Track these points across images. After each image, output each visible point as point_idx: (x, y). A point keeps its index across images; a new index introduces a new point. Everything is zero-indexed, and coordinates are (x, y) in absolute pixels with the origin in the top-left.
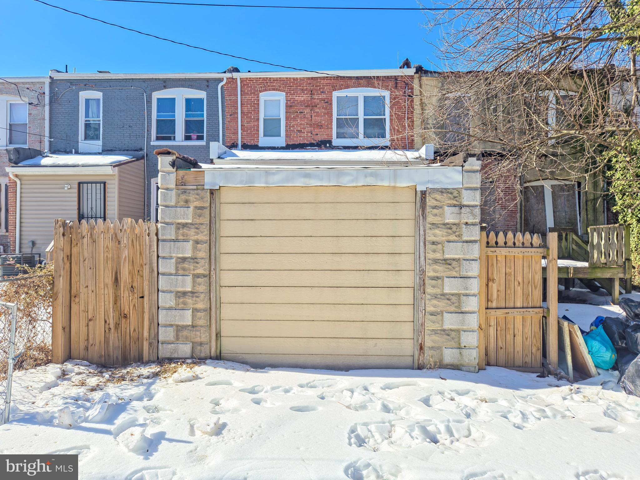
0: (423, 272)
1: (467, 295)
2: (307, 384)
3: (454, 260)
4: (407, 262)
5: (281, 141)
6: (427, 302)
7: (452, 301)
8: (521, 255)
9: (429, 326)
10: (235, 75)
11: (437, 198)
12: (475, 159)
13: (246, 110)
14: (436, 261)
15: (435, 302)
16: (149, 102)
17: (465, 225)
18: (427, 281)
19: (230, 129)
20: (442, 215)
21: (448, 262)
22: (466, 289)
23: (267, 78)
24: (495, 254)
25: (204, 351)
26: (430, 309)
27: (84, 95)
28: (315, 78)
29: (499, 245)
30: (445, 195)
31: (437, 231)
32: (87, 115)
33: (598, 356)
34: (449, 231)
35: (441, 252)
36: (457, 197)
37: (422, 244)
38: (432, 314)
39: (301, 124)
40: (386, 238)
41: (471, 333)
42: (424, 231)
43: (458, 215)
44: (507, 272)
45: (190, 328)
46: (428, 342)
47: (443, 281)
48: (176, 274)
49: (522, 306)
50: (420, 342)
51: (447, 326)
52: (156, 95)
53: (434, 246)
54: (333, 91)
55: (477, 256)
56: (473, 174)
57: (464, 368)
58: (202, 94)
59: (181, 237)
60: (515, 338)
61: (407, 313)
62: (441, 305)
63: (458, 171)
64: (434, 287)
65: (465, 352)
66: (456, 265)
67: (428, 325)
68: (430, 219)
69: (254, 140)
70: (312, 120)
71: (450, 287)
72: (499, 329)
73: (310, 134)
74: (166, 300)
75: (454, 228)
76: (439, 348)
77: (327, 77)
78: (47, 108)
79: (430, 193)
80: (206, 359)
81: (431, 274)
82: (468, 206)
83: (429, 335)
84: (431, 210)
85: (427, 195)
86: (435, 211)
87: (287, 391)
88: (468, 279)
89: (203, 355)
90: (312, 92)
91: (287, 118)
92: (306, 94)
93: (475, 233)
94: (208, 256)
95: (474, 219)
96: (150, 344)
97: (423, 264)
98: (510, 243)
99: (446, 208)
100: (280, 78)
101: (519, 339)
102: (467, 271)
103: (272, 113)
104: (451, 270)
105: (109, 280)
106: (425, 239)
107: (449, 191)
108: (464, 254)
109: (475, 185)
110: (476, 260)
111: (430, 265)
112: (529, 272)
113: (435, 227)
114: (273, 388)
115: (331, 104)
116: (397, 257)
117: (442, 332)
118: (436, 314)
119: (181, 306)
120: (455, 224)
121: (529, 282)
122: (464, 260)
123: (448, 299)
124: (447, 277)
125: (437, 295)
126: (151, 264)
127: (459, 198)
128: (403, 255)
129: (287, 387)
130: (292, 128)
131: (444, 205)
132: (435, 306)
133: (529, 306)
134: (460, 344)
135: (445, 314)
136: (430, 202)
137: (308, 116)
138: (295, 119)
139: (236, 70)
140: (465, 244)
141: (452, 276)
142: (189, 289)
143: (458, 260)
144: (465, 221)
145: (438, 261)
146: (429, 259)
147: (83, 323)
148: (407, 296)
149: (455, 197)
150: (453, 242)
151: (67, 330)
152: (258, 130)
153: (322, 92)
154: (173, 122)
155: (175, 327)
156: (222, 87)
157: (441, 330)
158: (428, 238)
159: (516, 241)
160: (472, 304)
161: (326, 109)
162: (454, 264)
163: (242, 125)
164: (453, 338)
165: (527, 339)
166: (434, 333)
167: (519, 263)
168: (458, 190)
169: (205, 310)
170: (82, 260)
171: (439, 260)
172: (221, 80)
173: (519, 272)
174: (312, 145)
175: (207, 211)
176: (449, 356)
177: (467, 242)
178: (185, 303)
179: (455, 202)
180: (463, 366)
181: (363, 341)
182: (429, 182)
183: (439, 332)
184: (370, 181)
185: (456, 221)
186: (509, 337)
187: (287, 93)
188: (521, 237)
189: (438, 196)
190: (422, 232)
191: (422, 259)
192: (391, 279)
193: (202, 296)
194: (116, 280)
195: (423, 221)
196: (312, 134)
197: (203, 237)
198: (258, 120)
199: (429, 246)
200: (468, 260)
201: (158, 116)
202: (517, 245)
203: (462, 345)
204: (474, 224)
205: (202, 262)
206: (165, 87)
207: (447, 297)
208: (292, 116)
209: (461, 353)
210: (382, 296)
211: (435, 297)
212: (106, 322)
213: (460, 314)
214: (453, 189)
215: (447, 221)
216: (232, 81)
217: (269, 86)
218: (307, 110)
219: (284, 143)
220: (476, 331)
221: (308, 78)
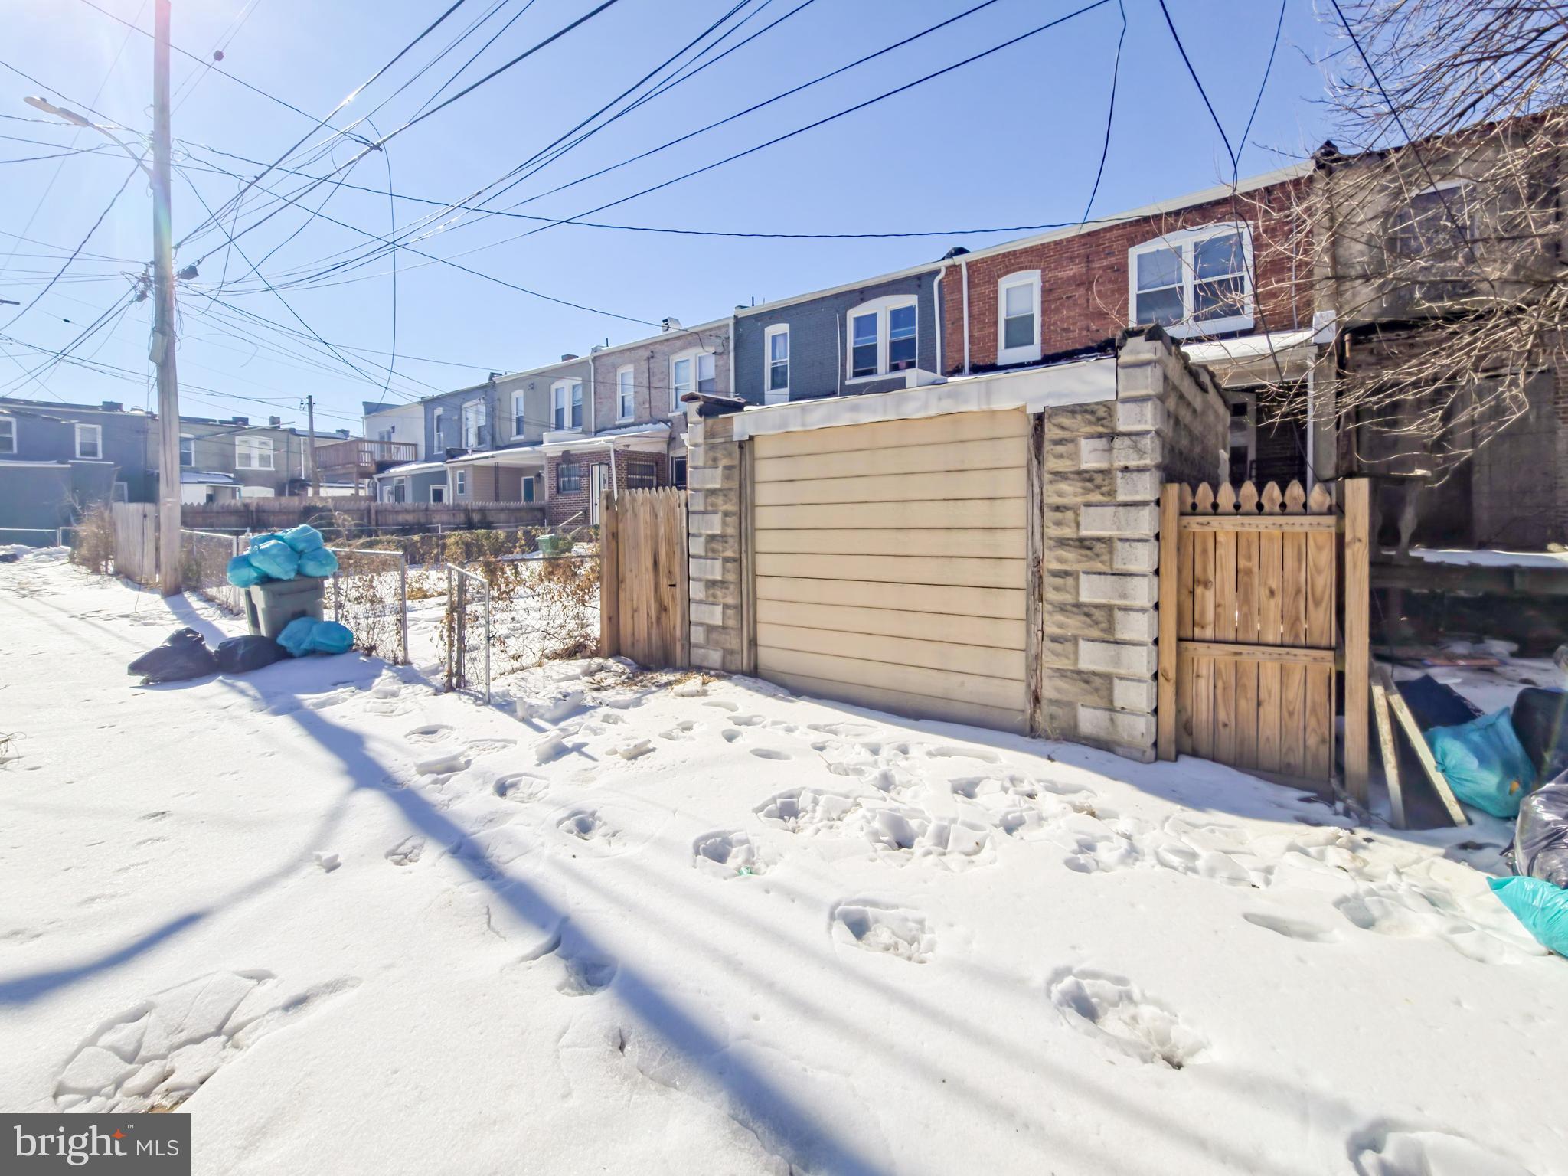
0: (1038, 562)
1: (1126, 609)
2: (826, 726)
3: (1099, 539)
4: (1014, 544)
5: (1034, 352)
6: (1046, 617)
7: (1094, 618)
8: (1277, 533)
9: (1050, 661)
10: (960, 260)
11: (1063, 425)
12: (1142, 338)
13: (976, 311)
14: (1062, 542)
15: (1060, 618)
16: (844, 325)
17: (1122, 471)
18: (1048, 580)
19: (952, 343)
20: (1075, 456)
21: (1087, 543)
22: (1124, 596)
23: (1009, 253)
24: (1207, 529)
25: (735, 663)
26: (1051, 629)
27: (771, 330)
28: (1093, 232)
29: (1220, 510)
30: (1079, 417)
31: (1064, 486)
32: (774, 358)
33: (1458, 779)
34: (1089, 485)
35: (1073, 525)
36: (1104, 418)
37: (1037, 511)
38: (1055, 639)
39: (1069, 317)
40: (980, 502)
41: (1135, 684)
42: (1041, 488)
43: (1107, 454)
44: (1241, 566)
45: (720, 630)
46: (1048, 691)
47: (1077, 579)
48: (706, 558)
49: (1278, 641)
50: (1033, 687)
51: (1084, 665)
52: (853, 313)
53: (1058, 515)
54: (1130, 246)
55: (1148, 532)
56: (1138, 370)
57: (1119, 750)
58: (911, 300)
59: (710, 508)
60: (1261, 709)
61: (1014, 635)
62: (1073, 624)
63: (1107, 368)
64: (1057, 589)
65: (1120, 718)
66: (1103, 550)
67: (1047, 659)
68: (1052, 464)
69: (989, 356)
70: (1088, 306)
71: (1092, 590)
72: (1220, 684)
73: (1084, 333)
74: (697, 591)
75: (1099, 479)
76: (1070, 705)
77: (1118, 225)
78: (732, 355)
79: (1050, 416)
80: (735, 673)
81: (1055, 566)
82: (1129, 434)
83: (1050, 677)
84: (1052, 447)
85: (1046, 420)
86: (1060, 449)
87: (790, 730)
88: (1129, 579)
89: (733, 668)
90: (1088, 258)
91: (1044, 312)
92: (1078, 264)
93: (1146, 487)
94: (738, 534)
95: (1141, 458)
96: (683, 646)
97: (1037, 547)
98: (1250, 505)
99: (1083, 442)
100: (1032, 247)
101: (1271, 713)
102: (1125, 561)
103: (1019, 310)
104: (1093, 560)
105: (649, 563)
106: (1042, 501)
107: (1088, 408)
108: (1119, 529)
109: (1143, 392)
110: (1146, 541)
111: (1050, 548)
112: (1300, 569)
113: (1059, 478)
114: (775, 723)
115: (1126, 272)
116: (999, 534)
117: (1075, 676)
118: (1062, 640)
119: (711, 599)
120: (1100, 471)
121: (1298, 591)
122: (1121, 540)
123: (1088, 615)
124: (1084, 573)
125: (1065, 605)
126: (682, 543)
127: (1109, 419)
128: (1008, 531)
129: (792, 725)
130: (1052, 328)
131: (1079, 436)
132: (1060, 626)
133: (1297, 643)
134: (1111, 701)
135: (1082, 643)
136: (1051, 432)
137: (1082, 301)
138: (1058, 310)
139: (961, 251)
140: (1121, 508)
141: (1094, 570)
142: (719, 577)
143: (1108, 541)
144: (1122, 464)
145: (1067, 542)
146: (1050, 538)
147: (629, 614)
148: (1015, 604)
149: (1099, 419)
150: (1097, 506)
151: (614, 620)
152: (996, 340)
153: (1108, 254)
154: (873, 348)
155: (705, 627)
156: (940, 282)
157: (1073, 672)
158: (1047, 500)
159: (1264, 501)
160: (1137, 627)
161: (1115, 282)
162: (1099, 547)
163: (970, 337)
164: (1097, 690)
165: (1291, 714)
166: (1057, 674)
167: (1272, 550)
168: (1109, 407)
169: (735, 607)
170: (626, 538)
171: (1068, 539)
172: (937, 272)
173: (1271, 570)
174: (1089, 350)
175: (736, 472)
176: (1089, 720)
177: (1126, 505)
178: (714, 596)
179: (1101, 429)
180: (1119, 745)
181: (942, 675)
182: (1050, 395)
183: (1069, 674)
184: (948, 406)
185: (1104, 465)
186: (1246, 706)
187: (1043, 271)
188: (1277, 491)
189: (1066, 421)
190: (1036, 489)
191: (1037, 536)
192: (987, 574)
193: (732, 587)
194: (656, 563)
195: (1039, 469)
196: (1088, 330)
197: (732, 507)
198: (996, 323)
199: (1049, 515)
200: (1127, 540)
201: (855, 343)
202: (1267, 508)
203: (1118, 704)
204: (1140, 470)
205: (731, 541)
206: (863, 300)
207: (1086, 609)
208: (1053, 307)
209: (1112, 720)
210: (972, 602)
211: (1062, 608)
212: (648, 615)
213: (1112, 645)
214: (1097, 404)
215: (1084, 466)
216: (954, 270)
217: (1013, 265)
218: (1082, 291)
219: (1039, 353)
220: (1146, 682)
221: (1083, 236)
